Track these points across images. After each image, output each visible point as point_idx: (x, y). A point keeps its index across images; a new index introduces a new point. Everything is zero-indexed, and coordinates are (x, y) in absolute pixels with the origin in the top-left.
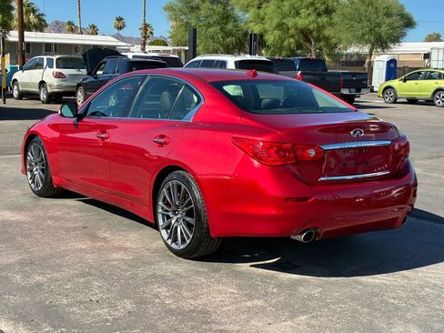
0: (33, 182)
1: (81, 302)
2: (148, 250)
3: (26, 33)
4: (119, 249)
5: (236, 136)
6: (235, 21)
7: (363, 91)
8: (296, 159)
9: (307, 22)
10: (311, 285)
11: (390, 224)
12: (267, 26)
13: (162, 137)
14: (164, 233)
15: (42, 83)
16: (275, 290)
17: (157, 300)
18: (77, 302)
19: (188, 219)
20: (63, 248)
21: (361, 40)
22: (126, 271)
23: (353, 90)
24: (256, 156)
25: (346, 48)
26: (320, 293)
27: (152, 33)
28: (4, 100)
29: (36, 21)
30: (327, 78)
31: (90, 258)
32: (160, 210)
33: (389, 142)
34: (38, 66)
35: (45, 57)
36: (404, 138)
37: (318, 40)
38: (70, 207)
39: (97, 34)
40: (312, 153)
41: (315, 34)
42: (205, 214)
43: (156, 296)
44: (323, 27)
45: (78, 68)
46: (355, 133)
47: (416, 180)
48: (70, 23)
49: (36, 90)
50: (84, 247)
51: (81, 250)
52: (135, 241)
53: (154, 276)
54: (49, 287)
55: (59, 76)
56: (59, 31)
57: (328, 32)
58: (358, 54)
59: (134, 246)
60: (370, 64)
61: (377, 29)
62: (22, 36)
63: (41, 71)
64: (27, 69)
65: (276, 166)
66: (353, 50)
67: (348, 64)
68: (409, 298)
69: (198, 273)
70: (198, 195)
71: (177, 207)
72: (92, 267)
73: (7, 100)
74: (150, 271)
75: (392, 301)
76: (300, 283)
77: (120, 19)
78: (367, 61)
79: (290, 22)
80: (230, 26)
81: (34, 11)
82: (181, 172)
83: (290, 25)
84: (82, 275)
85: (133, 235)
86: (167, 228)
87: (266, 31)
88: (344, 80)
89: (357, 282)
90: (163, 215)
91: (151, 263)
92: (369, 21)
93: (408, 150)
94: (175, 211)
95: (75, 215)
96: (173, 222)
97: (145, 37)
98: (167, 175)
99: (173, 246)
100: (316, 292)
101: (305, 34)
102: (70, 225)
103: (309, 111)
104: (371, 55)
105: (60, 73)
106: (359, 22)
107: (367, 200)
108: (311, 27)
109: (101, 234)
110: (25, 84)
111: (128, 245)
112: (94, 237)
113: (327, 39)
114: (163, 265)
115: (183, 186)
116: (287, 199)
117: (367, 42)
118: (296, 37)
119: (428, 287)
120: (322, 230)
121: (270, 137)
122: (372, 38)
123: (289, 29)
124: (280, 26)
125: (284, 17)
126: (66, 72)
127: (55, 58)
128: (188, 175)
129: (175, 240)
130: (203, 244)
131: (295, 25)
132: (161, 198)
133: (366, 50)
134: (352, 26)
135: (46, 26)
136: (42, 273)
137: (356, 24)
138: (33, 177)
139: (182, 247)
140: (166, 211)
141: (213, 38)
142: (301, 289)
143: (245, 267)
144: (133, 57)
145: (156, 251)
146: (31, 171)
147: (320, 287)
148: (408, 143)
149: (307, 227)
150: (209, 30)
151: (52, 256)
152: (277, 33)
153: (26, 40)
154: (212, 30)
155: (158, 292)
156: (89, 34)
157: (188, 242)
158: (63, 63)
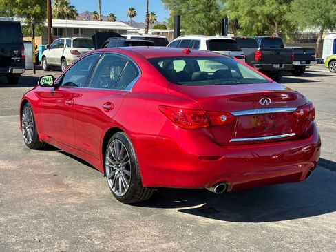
0: (26, 137)
1: (26, 241)
2: (98, 195)
3: (53, 21)
4: (75, 194)
5: (162, 104)
6: (217, 9)
7: (312, 63)
8: (210, 124)
9: (271, 9)
10: (222, 229)
11: (296, 178)
12: (240, 13)
13: (109, 103)
14: (110, 183)
15: (63, 58)
16: (191, 234)
17: (89, 241)
18: (23, 241)
19: (126, 171)
20: (31, 193)
21: (314, 22)
22: (73, 213)
23: (304, 62)
24: (176, 121)
25: (302, 29)
26: (228, 237)
27: (156, 20)
28: (35, 72)
29: (68, 11)
30: (281, 53)
31: (49, 202)
32: (107, 164)
33: (295, 109)
34: (61, 45)
35: (65, 39)
36: (310, 105)
37: (280, 23)
38: (50, 158)
39: (115, 21)
40: (224, 118)
41: (277, 18)
42: (138, 168)
43: (90, 237)
44: (284, 13)
45: (90, 47)
46: (263, 101)
47: (320, 140)
48: (95, 13)
49: (59, 63)
50: (48, 192)
51: (45, 195)
52: (90, 187)
53: (94, 219)
54: (6, 227)
55: (75, 53)
56: (89, 19)
57: (288, 17)
58: (311, 34)
59: (88, 192)
60: (322, 41)
61: (327, 14)
62: (50, 23)
63: (63, 49)
64: (53, 48)
65: (194, 129)
66: (307, 30)
67: (305, 41)
68: (304, 243)
69: (131, 217)
70: (133, 152)
71: (119, 161)
72: (47, 210)
73: (36, 71)
74: (93, 214)
75: (288, 245)
76: (214, 227)
77: (132, 9)
78: (319, 39)
79: (258, 10)
80: (212, 13)
81: (67, 4)
82: (122, 133)
83: (258, 11)
84: (36, 217)
85: (91, 183)
86: (112, 178)
87: (239, 17)
88: (295, 54)
89: (262, 228)
90: (110, 167)
91: (96, 208)
92: (320, 8)
93: (314, 115)
94: (118, 165)
95: (53, 164)
96: (116, 173)
97: (148, 23)
98: (112, 136)
99: (116, 193)
100: (225, 236)
101: (270, 19)
102: (44, 173)
103: (230, 82)
104: (322, 34)
105: (76, 51)
106: (312, 9)
107: (281, 156)
108: (274, 13)
109: (66, 181)
110: (51, 60)
111: (84, 191)
112: (59, 184)
113: (287, 22)
114: (105, 209)
115: (123, 145)
116: (200, 157)
117: (318, 24)
118: (263, 21)
119: (323, 233)
120: (231, 184)
121: (188, 105)
122: (323, 21)
123: (257, 15)
124: (250, 13)
125: (253, 6)
126: (80, 50)
127: (72, 39)
128: (126, 136)
129: (117, 189)
130: (138, 193)
131: (262, 12)
132: (108, 154)
133: (318, 30)
134: (306, 12)
135: (77, 15)
136: (5, 215)
137: (309, 10)
138: (26, 133)
139: (122, 194)
140: (111, 164)
141: (199, 22)
142: (213, 232)
143: (173, 211)
144: (132, 38)
145: (104, 196)
146: (25, 129)
147: (230, 231)
148: (314, 109)
149: (219, 181)
150: (196, 16)
151: (20, 199)
152: (248, 18)
153: (53, 25)
154: (198, 16)
155: (93, 234)
156: (109, 20)
157: (126, 190)
158: (78, 43)
